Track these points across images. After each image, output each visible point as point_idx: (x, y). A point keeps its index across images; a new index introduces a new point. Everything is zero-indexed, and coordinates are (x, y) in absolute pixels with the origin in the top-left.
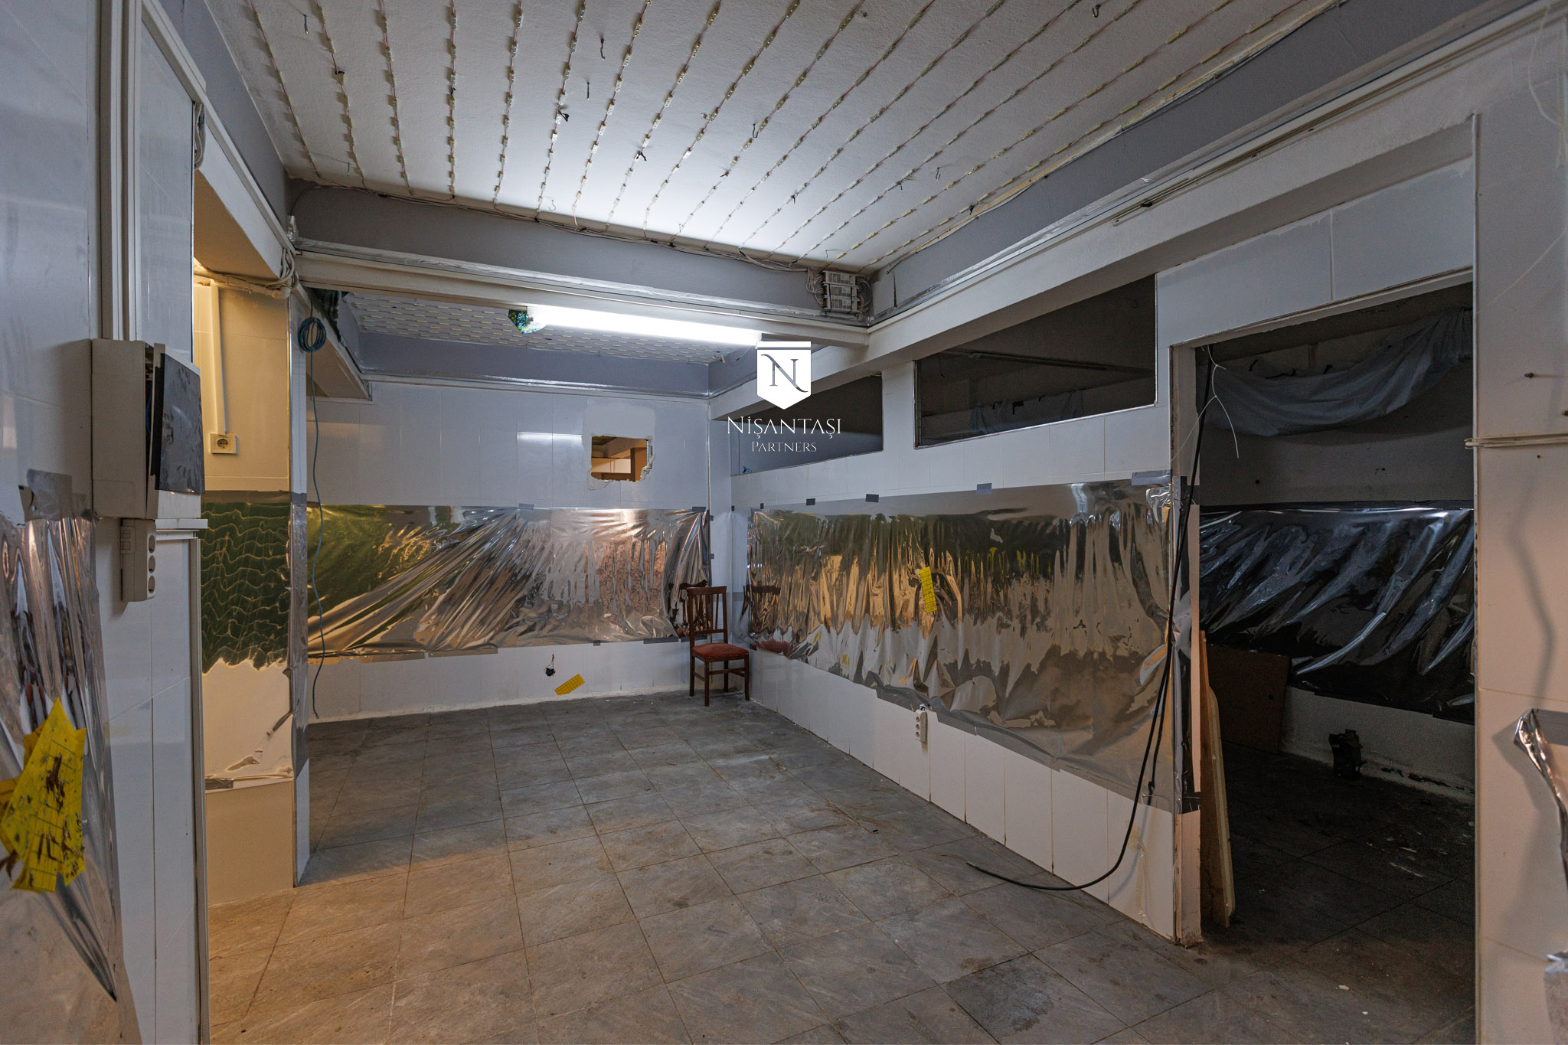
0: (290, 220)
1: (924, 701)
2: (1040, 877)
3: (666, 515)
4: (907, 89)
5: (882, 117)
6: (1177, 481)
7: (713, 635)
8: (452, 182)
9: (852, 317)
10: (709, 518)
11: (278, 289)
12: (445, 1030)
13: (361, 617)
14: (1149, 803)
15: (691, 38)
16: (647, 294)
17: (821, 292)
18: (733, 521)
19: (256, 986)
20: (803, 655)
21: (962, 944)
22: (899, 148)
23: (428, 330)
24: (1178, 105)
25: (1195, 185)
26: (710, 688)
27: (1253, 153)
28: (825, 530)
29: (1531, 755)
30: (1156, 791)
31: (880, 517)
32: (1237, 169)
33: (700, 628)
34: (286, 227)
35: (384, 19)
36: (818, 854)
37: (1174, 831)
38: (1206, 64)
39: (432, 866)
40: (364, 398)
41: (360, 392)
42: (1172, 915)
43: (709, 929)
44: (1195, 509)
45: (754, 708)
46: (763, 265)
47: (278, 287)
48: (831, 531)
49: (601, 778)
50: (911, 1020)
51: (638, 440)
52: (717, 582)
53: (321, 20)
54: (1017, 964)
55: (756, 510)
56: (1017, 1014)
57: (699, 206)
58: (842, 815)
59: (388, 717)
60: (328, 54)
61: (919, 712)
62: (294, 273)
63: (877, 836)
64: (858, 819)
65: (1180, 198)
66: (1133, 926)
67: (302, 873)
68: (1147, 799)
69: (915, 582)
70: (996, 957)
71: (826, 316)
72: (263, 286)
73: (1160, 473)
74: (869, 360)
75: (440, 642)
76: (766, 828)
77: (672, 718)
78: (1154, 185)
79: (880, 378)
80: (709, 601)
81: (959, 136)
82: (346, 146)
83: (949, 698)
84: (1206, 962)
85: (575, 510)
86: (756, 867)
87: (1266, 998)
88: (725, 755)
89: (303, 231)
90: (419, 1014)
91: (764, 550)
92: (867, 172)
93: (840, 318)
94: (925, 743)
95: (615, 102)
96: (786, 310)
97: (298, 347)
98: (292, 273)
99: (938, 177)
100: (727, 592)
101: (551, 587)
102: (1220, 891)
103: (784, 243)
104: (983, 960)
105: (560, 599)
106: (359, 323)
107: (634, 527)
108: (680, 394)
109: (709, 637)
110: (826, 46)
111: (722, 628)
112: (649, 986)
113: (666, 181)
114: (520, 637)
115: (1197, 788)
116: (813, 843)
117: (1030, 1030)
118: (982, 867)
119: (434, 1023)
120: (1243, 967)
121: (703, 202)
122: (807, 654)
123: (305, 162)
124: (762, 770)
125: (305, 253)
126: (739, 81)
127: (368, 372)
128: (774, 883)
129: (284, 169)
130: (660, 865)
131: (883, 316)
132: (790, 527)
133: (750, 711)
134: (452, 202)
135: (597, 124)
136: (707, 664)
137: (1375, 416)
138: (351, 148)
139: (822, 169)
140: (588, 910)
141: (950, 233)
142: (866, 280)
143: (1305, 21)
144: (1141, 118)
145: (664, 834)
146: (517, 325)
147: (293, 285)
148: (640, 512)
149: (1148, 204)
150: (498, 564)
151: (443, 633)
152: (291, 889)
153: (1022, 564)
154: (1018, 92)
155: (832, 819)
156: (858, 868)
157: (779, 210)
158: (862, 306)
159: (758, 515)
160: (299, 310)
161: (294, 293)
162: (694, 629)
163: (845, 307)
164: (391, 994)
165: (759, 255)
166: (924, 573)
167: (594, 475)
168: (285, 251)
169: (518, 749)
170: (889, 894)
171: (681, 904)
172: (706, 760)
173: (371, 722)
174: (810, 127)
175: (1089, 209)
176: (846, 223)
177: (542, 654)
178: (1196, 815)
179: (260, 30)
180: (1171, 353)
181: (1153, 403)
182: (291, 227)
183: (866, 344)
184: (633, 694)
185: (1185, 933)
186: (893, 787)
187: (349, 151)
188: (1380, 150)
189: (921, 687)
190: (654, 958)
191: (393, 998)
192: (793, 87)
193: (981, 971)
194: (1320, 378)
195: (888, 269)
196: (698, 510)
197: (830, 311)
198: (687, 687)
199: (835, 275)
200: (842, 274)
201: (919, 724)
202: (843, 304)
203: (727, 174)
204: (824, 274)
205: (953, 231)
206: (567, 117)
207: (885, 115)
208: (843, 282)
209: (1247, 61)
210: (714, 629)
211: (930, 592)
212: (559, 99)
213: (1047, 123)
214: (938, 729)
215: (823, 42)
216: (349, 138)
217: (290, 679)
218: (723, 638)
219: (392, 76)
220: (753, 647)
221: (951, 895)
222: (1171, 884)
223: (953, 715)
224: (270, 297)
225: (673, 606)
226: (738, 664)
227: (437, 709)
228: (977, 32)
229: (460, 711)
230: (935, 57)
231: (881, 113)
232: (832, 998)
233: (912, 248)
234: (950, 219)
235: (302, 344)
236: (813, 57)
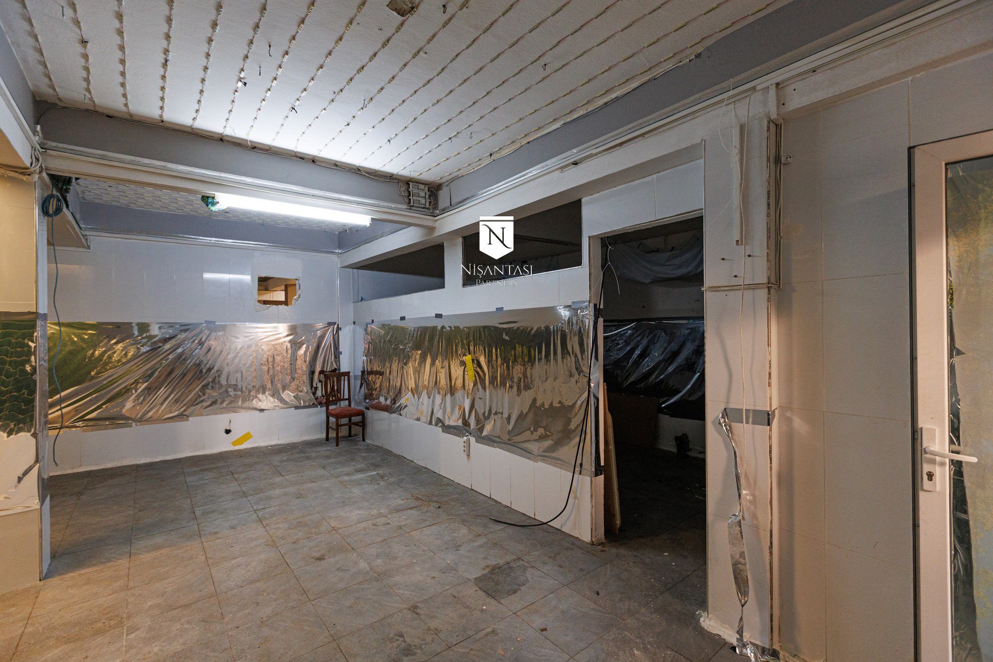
0: (36, 128)
1: (468, 432)
2: (528, 521)
3: (308, 328)
4: (451, 92)
5: (438, 104)
6: (592, 305)
7: (342, 402)
8: (162, 113)
9: (426, 210)
10: (339, 329)
11: (29, 175)
12: (164, 646)
13: (83, 400)
14: (580, 474)
15: (326, 51)
16: (297, 190)
17: (407, 195)
18: (354, 331)
19: (16, 643)
20: (399, 410)
21: (484, 558)
22: (449, 121)
23: (135, 202)
24: (588, 115)
25: (596, 157)
26: (339, 435)
27: (621, 144)
28: (411, 335)
29: (724, 428)
30: (583, 467)
31: (443, 327)
32: (614, 151)
33: (332, 398)
34: (35, 132)
35: (121, 16)
36: (405, 523)
37: (591, 486)
38: (600, 97)
39: (146, 557)
40: (84, 247)
41: (81, 243)
42: (590, 529)
43: (338, 569)
44: (601, 320)
45: (368, 445)
46: (372, 177)
47: (28, 173)
48: (415, 335)
49: (266, 494)
50: (454, 599)
51: (290, 279)
52: (344, 368)
53: (75, 10)
54: (512, 565)
55: (369, 324)
56: (510, 588)
57: (331, 141)
58: (420, 501)
59: (103, 469)
60: (77, 30)
61: (465, 438)
62: (41, 165)
63: (440, 510)
64: (429, 502)
65: (590, 162)
66: (572, 539)
67: (45, 572)
68: (579, 472)
69: (463, 363)
70: (501, 562)
71: (410, 209)
72: (17, 172)
73: (584, 302)
74: (436, 235)
75: (143, 416)
76: (374, 512)
77: (314, 455)
78: (578, 154)
79: (443, 246)
80: (339, 381)
81: (481, 118)
82: (84, 84)
83: (481, 430)
84: (605, 551)
85: (245, 324)
86: (367, 533)
87: (631, 563)
88: (348, 474)
89: (46, 135)
90: (145, 641)
91: (374, 348)
92: (432, 131)
93: (419, 211)
94: (468, 455)
95: (277, 79)
96: (386, 204)
97: (41, 214)
98: (39, 165)
99: (471, 137)
100: (350, 375)
101: (228, 376)
102: (614, 516)
103: (384, 165)
104: (495, 565)
105: (235, 383)
106: (81, 195)
107: (288, 335)
108: (318, 251)
109: (338, 404)
110: (405, 65)
111: (347, 397)
112: (299, 604)
113: (310, 125)
114: (206, 410)
115: (602, 464)
116: (402, 517)
117: (516, 594)
118: (497, 519)
119: (156, 644)
120: (623, 551)
121: (334, 139)
122: (400, 410)
123: (51, 91)
124: (373, 480)
125: (48, 151)
126: (355, 77)
127: (86, 229)
128: (378, 541)
129: (33, 94)
130: (306, 539)
131: (444, 211)
132: (390, 334)
133: (365, 447)
134: (161, 124)
135: (266, 89)
136: (337, 420)
137: (692, 273)
138: (88, 86)
139: (406, 128)
140: (259, 569)
141: (480, 167)
142: (434, 188)
143: (641, 84)
144: (573, 119)
145: (309, 522)
146: (207, 205)
147: (40, 172)
148: (291, 326)
149: (575, 163)
150: (188, 362)
151: (146, 410)
152: (38, 582)
153: (519, 351)
154: (510, 100)
155: (414, 503)
156: (429, 527)
157: (380, 147)
158: (432, 204)
159: (371, 327)
160: (42, 189)
161: (41, 178)
162: (330, 398)
163: (421, 204)
164: (123, 632)
165: (369, 171)
166: (468, 358)
167: (259, 301)
168: (33, 149)
169: (206, 481)
170: (445, 539)
171: (320, 559)
172: (336, 477)
173: (89, 474)
174: (397, 105)
175: (548, 162)
176: (421, 157)
177: (222, 420)
178: (602, 477)
179: (25, 10)
180: (589, 240)
181: (581, 265)
182: (37, 132)
183: (434, 226)
184: (287, 443)
185: (596, 539)
186: (451, 483)
187: (86, 87)
188: (670, 151)
189: (466, 423)
190: (303, 589)
191: (125, 635)
192: (387, 84)
193: (492, 570)
194: (669, 254)
195: (447, 183)
196: (330, 324)
197: (412, 206)
198: (324, 436)
199: (415, 185)
200: (420, 185)
201: (465, 445)
202: (421, 203)
203: (348, 125)
204: (409, 184)
205: (482, 166)
206: (245, 84)
207: (439, 103)
208: (420, 189)
209: (617, 99)
210: (342, 398)
211: (471, 369)
212: (240, 74)
213: (526, 116)
214: (476, 447)
215: (403, 63)
216: (87, 80)
217: (36, 439)
218: (348, 404)
219: (124, 48)
220: (368, 409)
221: (479, 535)
222: (590, 514)
223: (484, 438)
224: (22, 180)
225: (315, 385)
226: (358, 419)
227: (143, 461)
228: (485, 69)
229: (161, 462)
230: (465, 78)
231: (437, 102)
232: (410, 594)
233: (460, 173)
234: (480, 160)
235: (45, 211)
236: (398, 70)
